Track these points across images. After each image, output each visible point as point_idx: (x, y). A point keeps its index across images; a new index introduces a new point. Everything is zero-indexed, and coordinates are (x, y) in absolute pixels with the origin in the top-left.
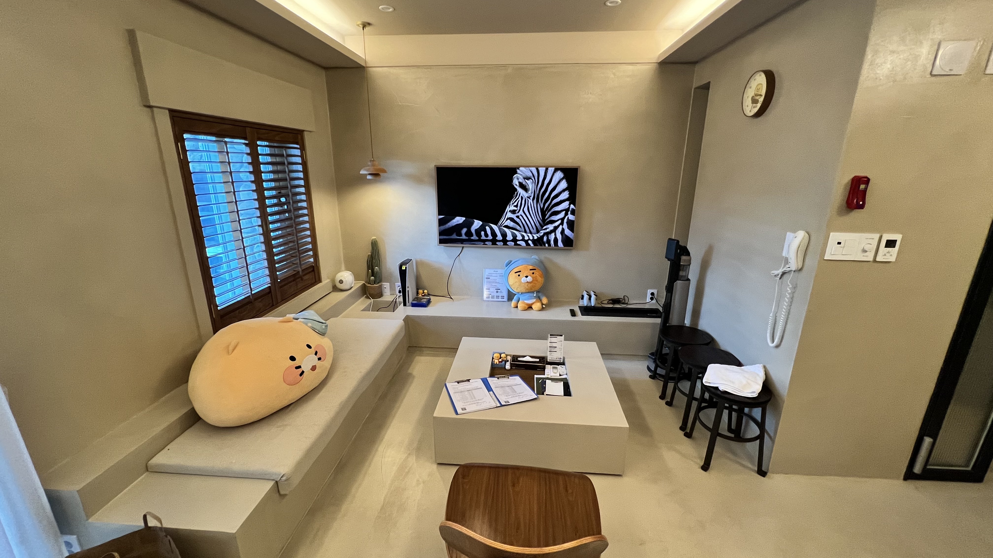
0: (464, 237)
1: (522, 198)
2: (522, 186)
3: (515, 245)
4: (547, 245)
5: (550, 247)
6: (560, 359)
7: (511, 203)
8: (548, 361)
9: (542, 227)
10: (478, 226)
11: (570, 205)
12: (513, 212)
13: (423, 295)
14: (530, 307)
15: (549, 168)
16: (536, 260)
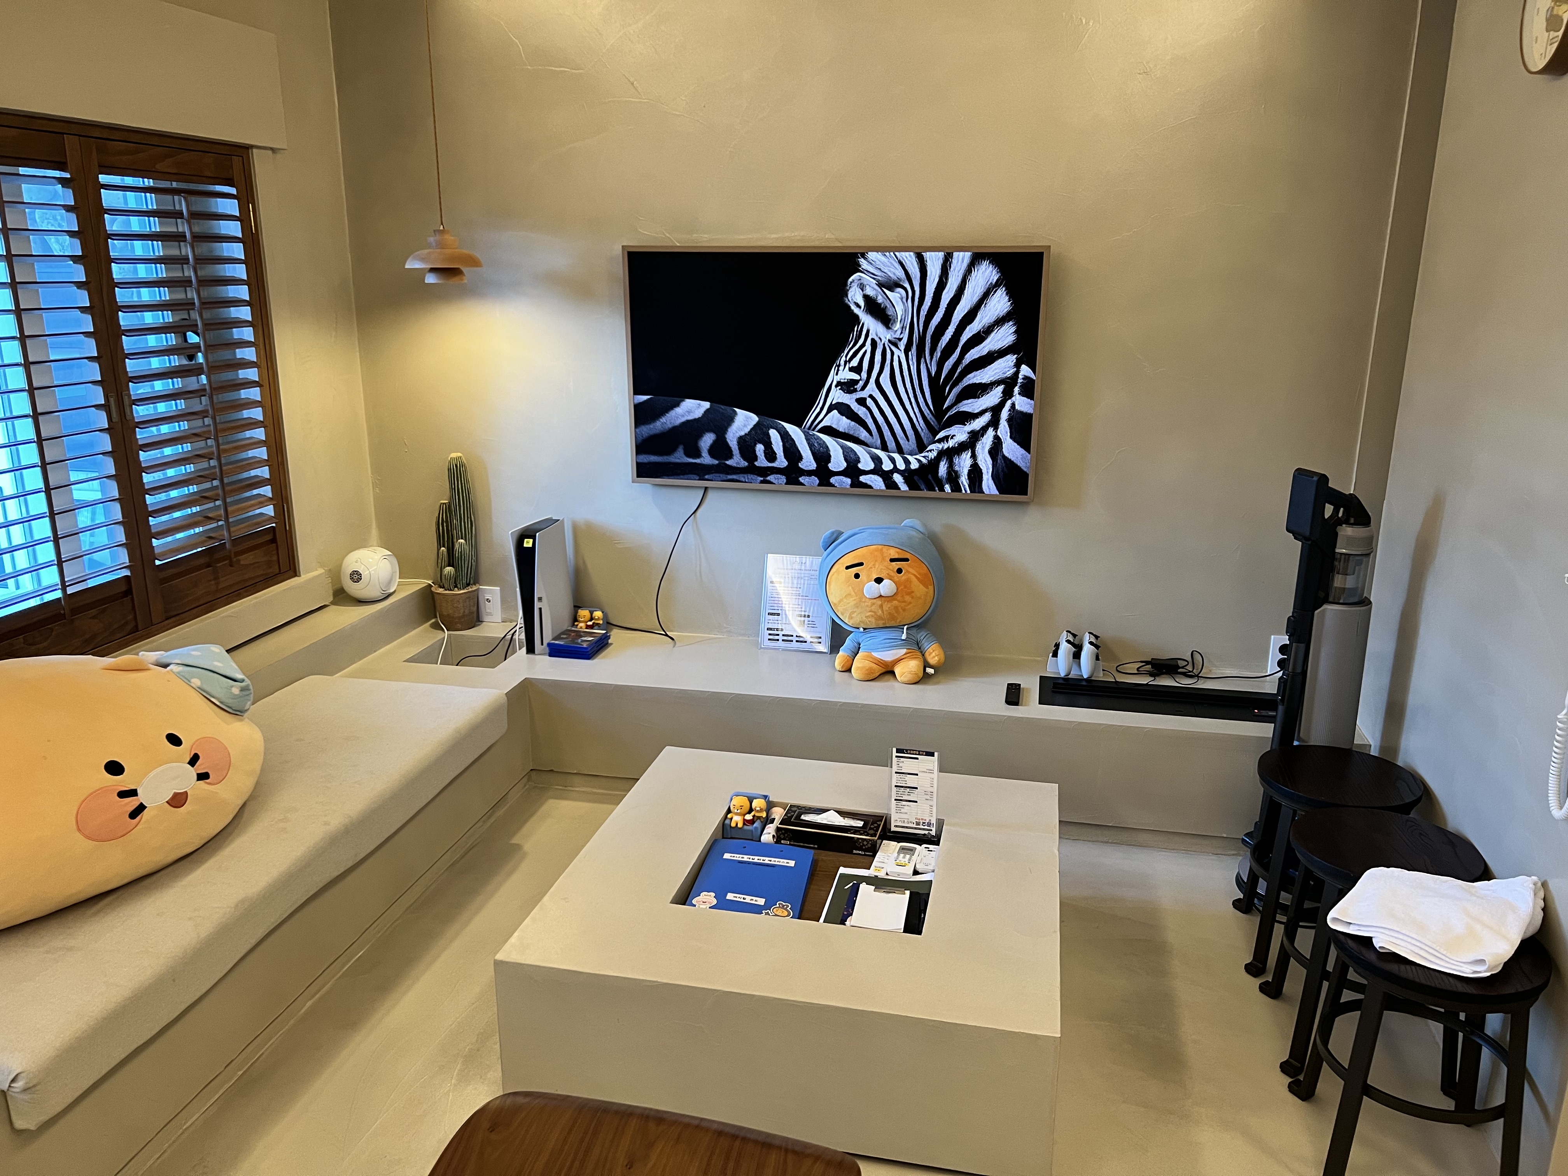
0: (706, 459)
1: (874, 344)
2: (875, 308)
3: (853, 485)
4: (947, 488)
5: (956, 495)
6: (929, 824)
7: (844, 358)
8: (893, 829)
9: (935, 433)
10: (745, 426)
11: (1018, 365)
12: (848, 387)
13: (590, 623)
14: (888, 672)
15: (955, 254)
16: (914, 533)
